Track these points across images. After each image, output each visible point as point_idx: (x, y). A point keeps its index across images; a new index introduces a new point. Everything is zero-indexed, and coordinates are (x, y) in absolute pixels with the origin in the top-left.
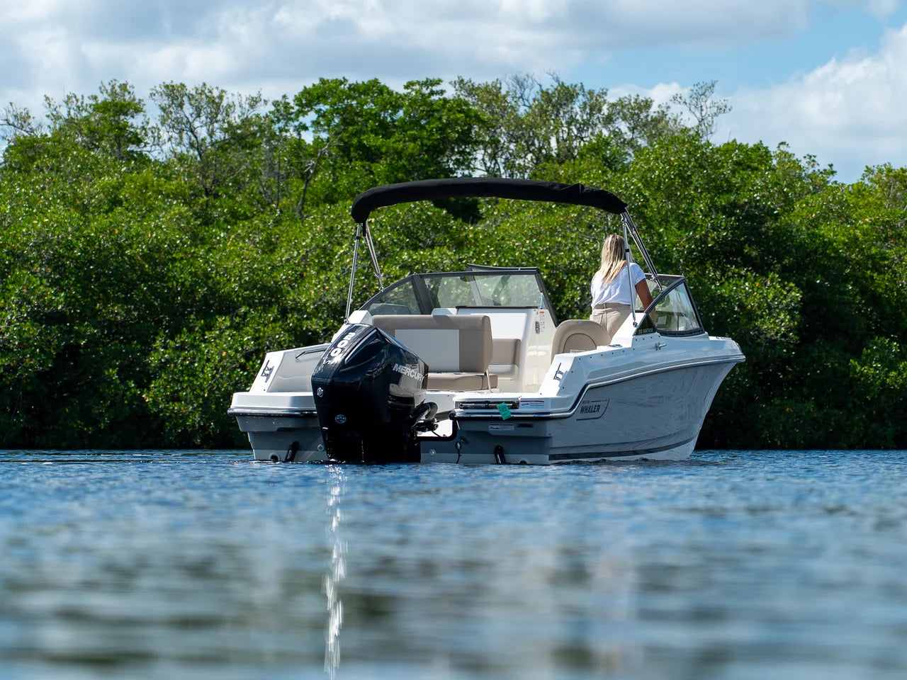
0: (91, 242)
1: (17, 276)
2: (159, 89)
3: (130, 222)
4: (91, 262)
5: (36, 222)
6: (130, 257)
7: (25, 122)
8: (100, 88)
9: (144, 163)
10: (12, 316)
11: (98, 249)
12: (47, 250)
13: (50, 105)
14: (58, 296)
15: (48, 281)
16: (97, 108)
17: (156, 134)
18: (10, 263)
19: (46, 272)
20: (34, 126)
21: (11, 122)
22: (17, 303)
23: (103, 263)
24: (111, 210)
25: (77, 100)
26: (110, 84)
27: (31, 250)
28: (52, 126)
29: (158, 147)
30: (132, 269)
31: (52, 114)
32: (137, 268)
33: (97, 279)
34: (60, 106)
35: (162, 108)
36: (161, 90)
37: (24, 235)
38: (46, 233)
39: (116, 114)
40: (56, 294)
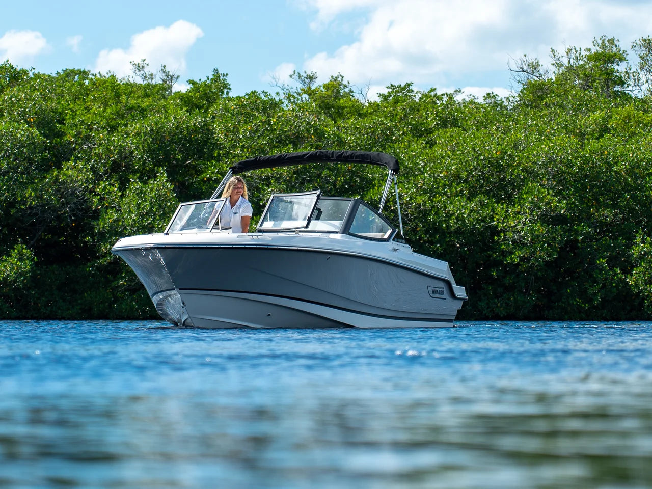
0: (586, 161)
1: (529, 187)
2: (638, 42)
3: (616, 145)
4: (586, 176)
5: (544, 146)
6: (616, 172)
7: (535, 69)
8: (594, 42)
9: (626, 100)
10: (526, 219)
11: (592, 167)
12: (553, 167)
13: (555, 55)
14: (561, 203)
15: (553, 191)
16: (590, 58)
17: (636, 78)
18: (525, 178)
19: (552, 184)
20: (542, 72)
21: (525, 69)
22: (530, 208)
23: (596, 177)
24: (601, 136)
25: (576, 52)
26: (601, 39)
27: (540, 167)
28: (556, 72)
29: (638, 88)
30: (618, 181)
31: (556, 63)
32: (622, 181)
33: (591, 189)
34: (562, 57)
35: (641, 57)
36: (640, 43)
37: (535, 156)
38: (552, 154)
39: (605, 62)
40: (559, 202)
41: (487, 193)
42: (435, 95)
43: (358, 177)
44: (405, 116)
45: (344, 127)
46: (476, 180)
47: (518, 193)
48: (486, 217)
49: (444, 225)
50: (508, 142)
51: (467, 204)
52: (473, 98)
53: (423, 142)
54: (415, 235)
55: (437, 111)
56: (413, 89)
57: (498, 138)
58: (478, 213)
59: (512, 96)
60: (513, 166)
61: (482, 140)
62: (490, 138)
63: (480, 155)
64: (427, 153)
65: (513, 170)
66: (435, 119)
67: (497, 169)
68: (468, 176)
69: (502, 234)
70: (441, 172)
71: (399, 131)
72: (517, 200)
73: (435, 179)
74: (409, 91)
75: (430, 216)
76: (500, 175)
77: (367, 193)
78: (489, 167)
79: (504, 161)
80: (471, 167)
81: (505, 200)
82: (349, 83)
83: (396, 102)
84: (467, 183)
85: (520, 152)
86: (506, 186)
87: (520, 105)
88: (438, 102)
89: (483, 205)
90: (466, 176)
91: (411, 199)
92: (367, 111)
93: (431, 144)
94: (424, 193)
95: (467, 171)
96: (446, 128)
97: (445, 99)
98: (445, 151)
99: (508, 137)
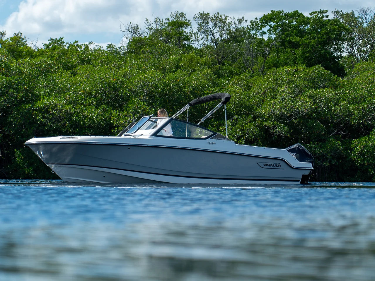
0: (167, 85)
1: (133, 101)
2: (197, 15)
3: (184, 76)
4: (166, 94)
5: (141, 76)
6: (184, 93)
7: (136, 31)
8: (171, 15)
9: (190, 49)
10: (130, 119)
11: (169, 89)
12: (146, 89)
13: (148, 23)
14: (151, 110)
15: (147, 103)
16: (169, 24)
17: (196, 36)
18: (130, 95)
19: (146, 99)
20: (141, 32)
21: (130, 31)
22: (133, 113)
23: (173, 95)
24: (176, 71)
25: (160, 21)
26: (175, 13)
27: (139, 89)
28: (149, 33)
29: (197, 42)
30: (185, 96)
31: (149, 28)
32: (187, 97)
33: (169, 102)
34: (152, 23)
35: (199, 24)
36: (198, 16)
37: (136, 82)
38: (146, 81)
39: (178, 27)
40: (150, 109)
41: (107, 104)
42: (77, 45)
43: (30, 93)
44: (59, 57)
45: (22, 63)
46: (101, 96)
47: (126, 104)
48: (106, 118)
49: (82, 123)
50: (120, 74)
51: (96, 110)
52: (100, 47)
53: (69, 72)
54: (65, 128)
55: (79, 55)
56: (64, 41)
57: (114, 71)
58: (102, 116)
59: (123, 46)
60: (123, 88)
61: (105, 72)
62: (109, 71)
63: (104, 81)
64: (72, 80)
65: (123, 90)
66: (77, 59)
67: (113, 89)
68: (96, 93)
69: (116, 128)
70: (80, 91)
71: (55, 66)
72: (125, 108)
73: (77, 95)
74: (62, 43)
75: (73, 117)
76: (115, 93)
77: (36, 103)
78: (109, 88)
79: (118, 85)
80: (98, 88)
81: (118, 108)
82: (25, 37)
83: (54, 48)
84: (95, 98)
85: (127, 80)
86: (119, 100)
87: (127, 52)
88: (79, 49)
89: (105, 111)
90: (95, 93)
91: (62, 107)
92: (36, 54)
93: (74, 74)
94: (69, 104)
95: (96, 90)
96: (83, 65)
97: (83, 47)
98: (83, 79)
99: (120, 70)
